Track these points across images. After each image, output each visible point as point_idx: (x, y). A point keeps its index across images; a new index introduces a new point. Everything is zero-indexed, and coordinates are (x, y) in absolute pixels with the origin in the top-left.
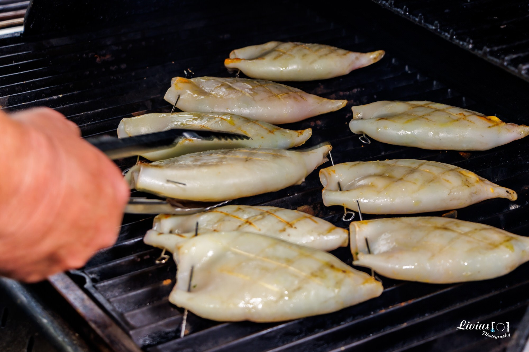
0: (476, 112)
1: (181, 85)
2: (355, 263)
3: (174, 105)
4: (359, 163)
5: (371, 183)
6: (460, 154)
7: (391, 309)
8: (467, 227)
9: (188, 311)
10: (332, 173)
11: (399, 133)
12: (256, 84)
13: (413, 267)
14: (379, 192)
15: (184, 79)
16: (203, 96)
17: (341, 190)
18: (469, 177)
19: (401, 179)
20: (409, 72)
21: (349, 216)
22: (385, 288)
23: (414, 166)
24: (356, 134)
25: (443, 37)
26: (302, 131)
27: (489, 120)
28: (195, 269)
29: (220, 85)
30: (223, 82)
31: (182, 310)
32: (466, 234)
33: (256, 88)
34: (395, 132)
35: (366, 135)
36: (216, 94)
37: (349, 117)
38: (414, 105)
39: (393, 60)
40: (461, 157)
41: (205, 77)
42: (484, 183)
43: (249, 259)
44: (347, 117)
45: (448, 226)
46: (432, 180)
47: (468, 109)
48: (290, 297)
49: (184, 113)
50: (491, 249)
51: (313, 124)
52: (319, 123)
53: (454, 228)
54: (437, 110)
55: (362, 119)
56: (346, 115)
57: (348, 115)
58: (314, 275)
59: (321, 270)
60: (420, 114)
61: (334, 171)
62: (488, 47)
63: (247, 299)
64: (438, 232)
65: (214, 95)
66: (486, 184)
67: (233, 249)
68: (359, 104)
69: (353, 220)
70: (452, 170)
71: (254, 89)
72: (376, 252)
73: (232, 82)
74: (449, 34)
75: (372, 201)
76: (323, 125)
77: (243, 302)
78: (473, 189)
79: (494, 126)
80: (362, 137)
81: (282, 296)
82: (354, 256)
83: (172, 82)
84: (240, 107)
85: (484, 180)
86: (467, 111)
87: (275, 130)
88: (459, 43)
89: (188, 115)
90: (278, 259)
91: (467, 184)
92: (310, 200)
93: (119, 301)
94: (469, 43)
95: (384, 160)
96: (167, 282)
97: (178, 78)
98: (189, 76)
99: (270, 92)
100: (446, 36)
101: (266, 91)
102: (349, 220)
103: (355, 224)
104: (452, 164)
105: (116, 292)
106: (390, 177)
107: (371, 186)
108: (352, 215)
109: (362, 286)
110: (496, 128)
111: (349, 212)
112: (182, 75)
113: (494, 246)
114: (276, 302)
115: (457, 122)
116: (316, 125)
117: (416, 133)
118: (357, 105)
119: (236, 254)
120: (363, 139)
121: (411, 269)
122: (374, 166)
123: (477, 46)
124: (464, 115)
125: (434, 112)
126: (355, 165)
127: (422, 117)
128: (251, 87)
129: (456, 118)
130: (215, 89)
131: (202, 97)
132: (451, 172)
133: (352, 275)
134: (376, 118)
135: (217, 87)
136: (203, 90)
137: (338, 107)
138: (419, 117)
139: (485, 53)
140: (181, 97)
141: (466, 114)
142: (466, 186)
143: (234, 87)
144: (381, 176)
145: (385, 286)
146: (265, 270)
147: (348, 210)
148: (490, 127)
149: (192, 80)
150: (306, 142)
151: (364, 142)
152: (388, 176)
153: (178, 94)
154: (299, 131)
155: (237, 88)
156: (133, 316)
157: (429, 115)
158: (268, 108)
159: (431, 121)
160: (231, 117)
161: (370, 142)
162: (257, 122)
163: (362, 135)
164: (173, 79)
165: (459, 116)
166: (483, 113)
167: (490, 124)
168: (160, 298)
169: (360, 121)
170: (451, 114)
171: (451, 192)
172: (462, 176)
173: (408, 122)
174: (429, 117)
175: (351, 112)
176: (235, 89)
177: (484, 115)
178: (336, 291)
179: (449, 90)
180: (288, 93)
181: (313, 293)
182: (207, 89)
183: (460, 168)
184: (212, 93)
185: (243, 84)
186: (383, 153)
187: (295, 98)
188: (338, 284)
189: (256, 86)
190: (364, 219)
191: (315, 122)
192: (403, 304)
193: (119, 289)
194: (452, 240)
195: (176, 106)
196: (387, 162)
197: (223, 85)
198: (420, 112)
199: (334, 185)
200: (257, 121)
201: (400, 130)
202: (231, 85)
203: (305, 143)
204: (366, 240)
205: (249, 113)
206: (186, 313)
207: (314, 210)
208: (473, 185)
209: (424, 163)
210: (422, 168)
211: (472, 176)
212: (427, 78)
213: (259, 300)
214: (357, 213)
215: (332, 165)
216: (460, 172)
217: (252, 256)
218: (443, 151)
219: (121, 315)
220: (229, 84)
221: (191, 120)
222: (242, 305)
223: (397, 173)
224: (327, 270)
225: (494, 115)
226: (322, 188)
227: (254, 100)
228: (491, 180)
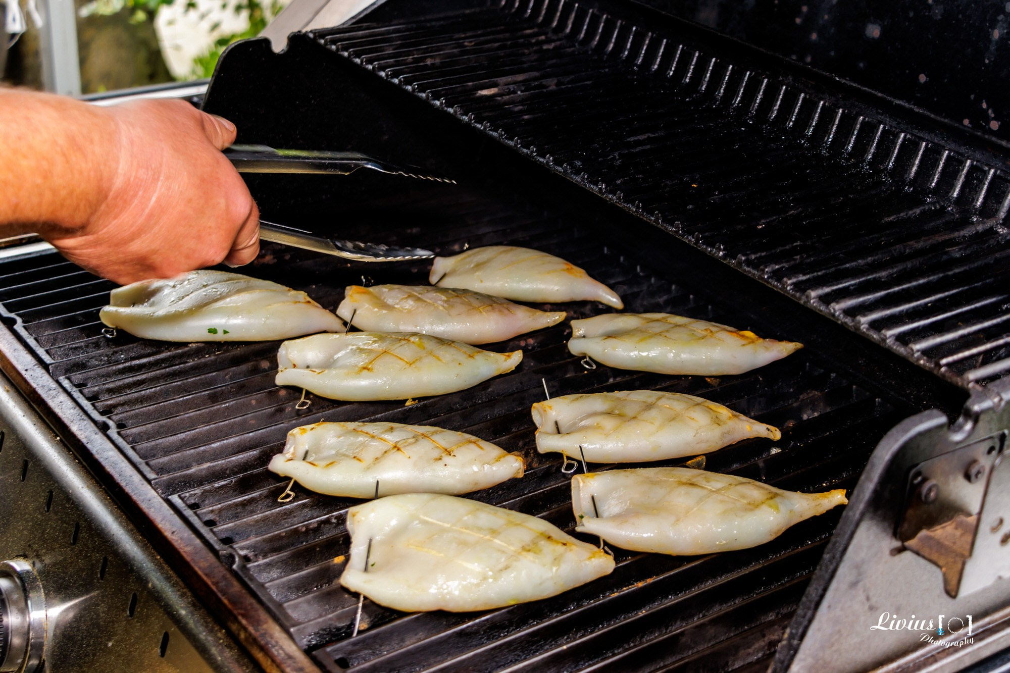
0: (726, 327)
1: (357, 296)
2: (579, 529)
3: (349, 321)
4: (581, 396)
5: (597, 424)
6: (706, 381)
7: (626, 590)
8: (719, 481)
9: (365, 598)
10: (548, 409)
11: (632, 354)
12: (451, 294)
13: (652, 535)
14: (607, 435)
15: (362, 288)
16: (385, 310)
17: (559, 432)
18: (719, 413)
19: (635, 418)
20: (641, 274)
21: (570, 467)
22: (617, 563)
23: (651, 400)
24: (576, 356)
25: (686, 241)
26: (510, 354)
27: (743, 336)
28: (374, 542)
29: (406, 296)
30: (410, 293)
31: (356, 595)
32: (718, 491)
33: (451, 300)
34: (626, 354)
35: (590, 358)
36: (402, 307)
37: (568, 333)
38: (649, 319)
39: (622, 259)
40: (708, 385)
41: (388, 285)
42: (739, 419)
43: (443, 530)
44: (565, 333)
45: (694, 480)
46: (674, 418)
47: (716, 322)
48: (495, 579)
49: (361, 333)
50: (751, 510)
51: (523, 344)
52: (531, 341)
53: (703, 483)
54: (677, 326)
55: (584, 337)
56: (565, 331)
57: (567, 331)
58: (526, 549)
59: (535, 543)
60: (657, 330)
61: (550, 407)
62: (744, 255)
63: (440, 582)
64: (683, 490)
65: (398, 309)
66: (741, 420)
67: (422, 517)
68: (580, 317)
69: (576, 473)
70: (698, 404)
71: (449, 301)
72: (606, 514)
73: (421, 292)
74: (693, 238)
75: (598, 446)
76: (536, 344)
77: (434, 586)
78: (725, 428)
79: (749, 343)
80: (585, 360)
81: (485, 578)
82: (578, 519)
83: (346, 292)
84: (432, 324)
85: (739, 416)
86: (714, 326)
87: (476, 354)
88: (706, 249)
89: (366, 335)
90: (480, 529)
91: (717, 421)
92: (521, 444)
93: (278, 587)
94: (719, 250)
95: (613, 391)
96: (339, 560)
97: (354, 287)
98: (368, 285)
99: (470, 304)
100: (690, 241)
101: (463, 303)
102: (569, 472)
103: (578, 477)
104: (696, 396)
105: (274, 574)
106: (620, 416)
107: (598, 428)
108: (574, 465)
109: (587, 562)
110: (751, 346)
111: (570, 461)
112: (359, 283)
113: (754, 506)
114: (478, 585)
115: (703, 340)
116: (527, 345)
117: (653, 354)
118: (578, 318)
119: (425, 523)
120: (587, 363)
121: (650, 536)
122: (600, 400)
123: (730, 254)
124: (711, 332)
125: (673, 327)
126: (577, 399)
127: (660, 334)
128: (445, 299)
129: (701, 336)
130: (400, 301)
131: (384, 312)
132: (697, 407)
133: (574, 547)
134: (602, 335)
135: (402, 299)
136: (386, 303)
137: (554, 321)
138: (656, 334)
139: (740, 263)
140: (357, 312)
141: (713, 329)
142: (717, 425)
143: (424, 299)
144: (609, 413)
145: (617, 560)
146: (464, 544)
147: (569, 458)
148: (744, 345)
149: (371, 289)
150: (516, 368)
151: (587, 367)
152: (618, 414)
153: (354, 308)
154: (507, 354)
155: (428, 301)
156: (296, 607)
157: (668, 331)
158: (466, 325)
159: (670, 338)
160: (420, 339)
161: (594, 367)
162: (453, 345)
163: (584, 357)
164: (348, 288)
165: (704, 333)
166: (735, 328)
167: (744, 342)
168: (330, 581)
169: (582, 340)
170: (695, 331)
171: (697, 433)
172: (711, 411)
173: (641, 340)
174: (667, 335)
175: (570, 327)
176: (425, 301)
177: (736, 329)
178: (554, 569)
179: (691, 296)
180: (491, 306)
181: (524, 573)
182: (390, 301)
183: (708, 401)
184: (396, 306)
185: (435, 294)
186: (611, 380)
187: (500, 311)
188: (557, 560)
189: (452, 297)
190: (589, 471)
191: (526, 340)
192: (641, 584)
193: (277, 568)
194: (701, 500)
195: (352, 323)
196: (617, 394)
197: (410, 296)
198: (657, 328)
199: (551, 427)
200: (453, 342)
201: (632, 351)
202: (420, 296)
203: (514, 369)
204: (593, 498)
205: (444, 331)
206: (362, 599)
207: (525, 457)
208: (725, 423)
209: (663, 396)
210: (660, 403)
211: (724, 411)
212: (663, 282)
213: (456, 583)
214: (579, 462)
215: (547, 399)
216: (708, 407)
217: (447, 525)
218: (686, 376)
219: (280, 605)
220: (417, 294)
221: (371, 342)
222: (433, 590)
223: (630, 411)
224: (543, 543)
225: (747, 330)
226: (536, 428)
227: (450, 315)
228: (746, 413)
